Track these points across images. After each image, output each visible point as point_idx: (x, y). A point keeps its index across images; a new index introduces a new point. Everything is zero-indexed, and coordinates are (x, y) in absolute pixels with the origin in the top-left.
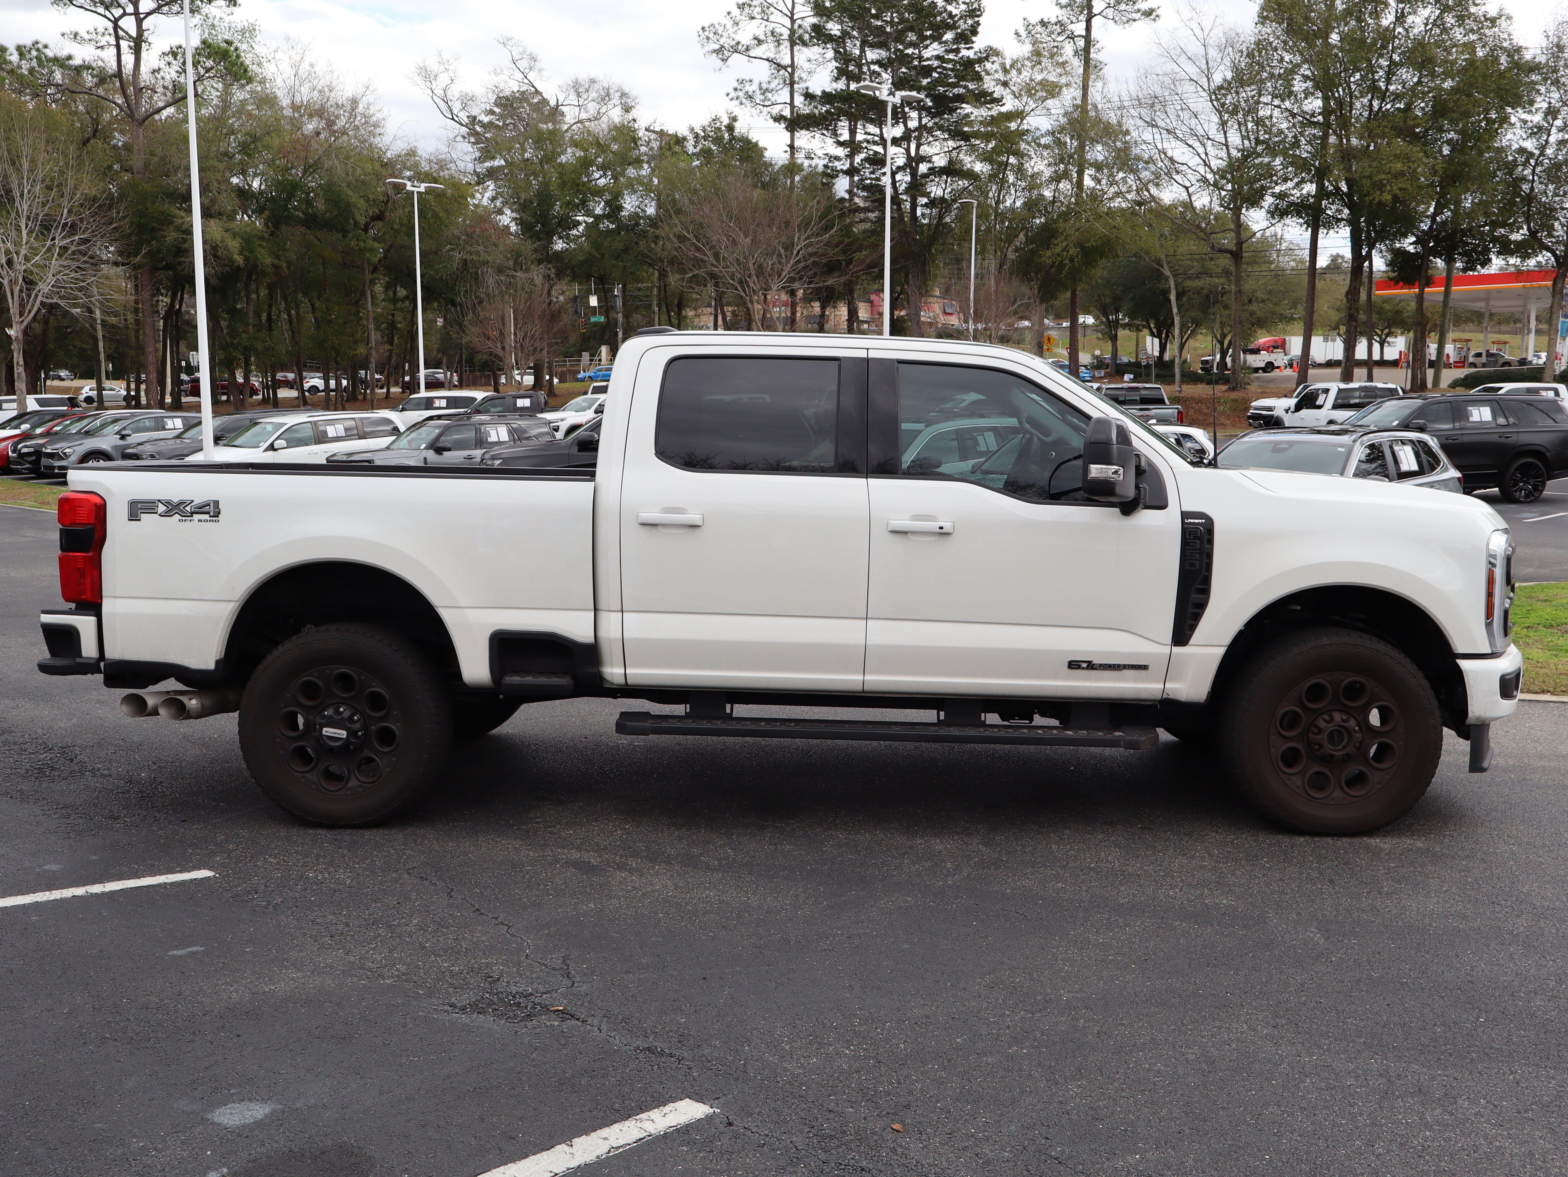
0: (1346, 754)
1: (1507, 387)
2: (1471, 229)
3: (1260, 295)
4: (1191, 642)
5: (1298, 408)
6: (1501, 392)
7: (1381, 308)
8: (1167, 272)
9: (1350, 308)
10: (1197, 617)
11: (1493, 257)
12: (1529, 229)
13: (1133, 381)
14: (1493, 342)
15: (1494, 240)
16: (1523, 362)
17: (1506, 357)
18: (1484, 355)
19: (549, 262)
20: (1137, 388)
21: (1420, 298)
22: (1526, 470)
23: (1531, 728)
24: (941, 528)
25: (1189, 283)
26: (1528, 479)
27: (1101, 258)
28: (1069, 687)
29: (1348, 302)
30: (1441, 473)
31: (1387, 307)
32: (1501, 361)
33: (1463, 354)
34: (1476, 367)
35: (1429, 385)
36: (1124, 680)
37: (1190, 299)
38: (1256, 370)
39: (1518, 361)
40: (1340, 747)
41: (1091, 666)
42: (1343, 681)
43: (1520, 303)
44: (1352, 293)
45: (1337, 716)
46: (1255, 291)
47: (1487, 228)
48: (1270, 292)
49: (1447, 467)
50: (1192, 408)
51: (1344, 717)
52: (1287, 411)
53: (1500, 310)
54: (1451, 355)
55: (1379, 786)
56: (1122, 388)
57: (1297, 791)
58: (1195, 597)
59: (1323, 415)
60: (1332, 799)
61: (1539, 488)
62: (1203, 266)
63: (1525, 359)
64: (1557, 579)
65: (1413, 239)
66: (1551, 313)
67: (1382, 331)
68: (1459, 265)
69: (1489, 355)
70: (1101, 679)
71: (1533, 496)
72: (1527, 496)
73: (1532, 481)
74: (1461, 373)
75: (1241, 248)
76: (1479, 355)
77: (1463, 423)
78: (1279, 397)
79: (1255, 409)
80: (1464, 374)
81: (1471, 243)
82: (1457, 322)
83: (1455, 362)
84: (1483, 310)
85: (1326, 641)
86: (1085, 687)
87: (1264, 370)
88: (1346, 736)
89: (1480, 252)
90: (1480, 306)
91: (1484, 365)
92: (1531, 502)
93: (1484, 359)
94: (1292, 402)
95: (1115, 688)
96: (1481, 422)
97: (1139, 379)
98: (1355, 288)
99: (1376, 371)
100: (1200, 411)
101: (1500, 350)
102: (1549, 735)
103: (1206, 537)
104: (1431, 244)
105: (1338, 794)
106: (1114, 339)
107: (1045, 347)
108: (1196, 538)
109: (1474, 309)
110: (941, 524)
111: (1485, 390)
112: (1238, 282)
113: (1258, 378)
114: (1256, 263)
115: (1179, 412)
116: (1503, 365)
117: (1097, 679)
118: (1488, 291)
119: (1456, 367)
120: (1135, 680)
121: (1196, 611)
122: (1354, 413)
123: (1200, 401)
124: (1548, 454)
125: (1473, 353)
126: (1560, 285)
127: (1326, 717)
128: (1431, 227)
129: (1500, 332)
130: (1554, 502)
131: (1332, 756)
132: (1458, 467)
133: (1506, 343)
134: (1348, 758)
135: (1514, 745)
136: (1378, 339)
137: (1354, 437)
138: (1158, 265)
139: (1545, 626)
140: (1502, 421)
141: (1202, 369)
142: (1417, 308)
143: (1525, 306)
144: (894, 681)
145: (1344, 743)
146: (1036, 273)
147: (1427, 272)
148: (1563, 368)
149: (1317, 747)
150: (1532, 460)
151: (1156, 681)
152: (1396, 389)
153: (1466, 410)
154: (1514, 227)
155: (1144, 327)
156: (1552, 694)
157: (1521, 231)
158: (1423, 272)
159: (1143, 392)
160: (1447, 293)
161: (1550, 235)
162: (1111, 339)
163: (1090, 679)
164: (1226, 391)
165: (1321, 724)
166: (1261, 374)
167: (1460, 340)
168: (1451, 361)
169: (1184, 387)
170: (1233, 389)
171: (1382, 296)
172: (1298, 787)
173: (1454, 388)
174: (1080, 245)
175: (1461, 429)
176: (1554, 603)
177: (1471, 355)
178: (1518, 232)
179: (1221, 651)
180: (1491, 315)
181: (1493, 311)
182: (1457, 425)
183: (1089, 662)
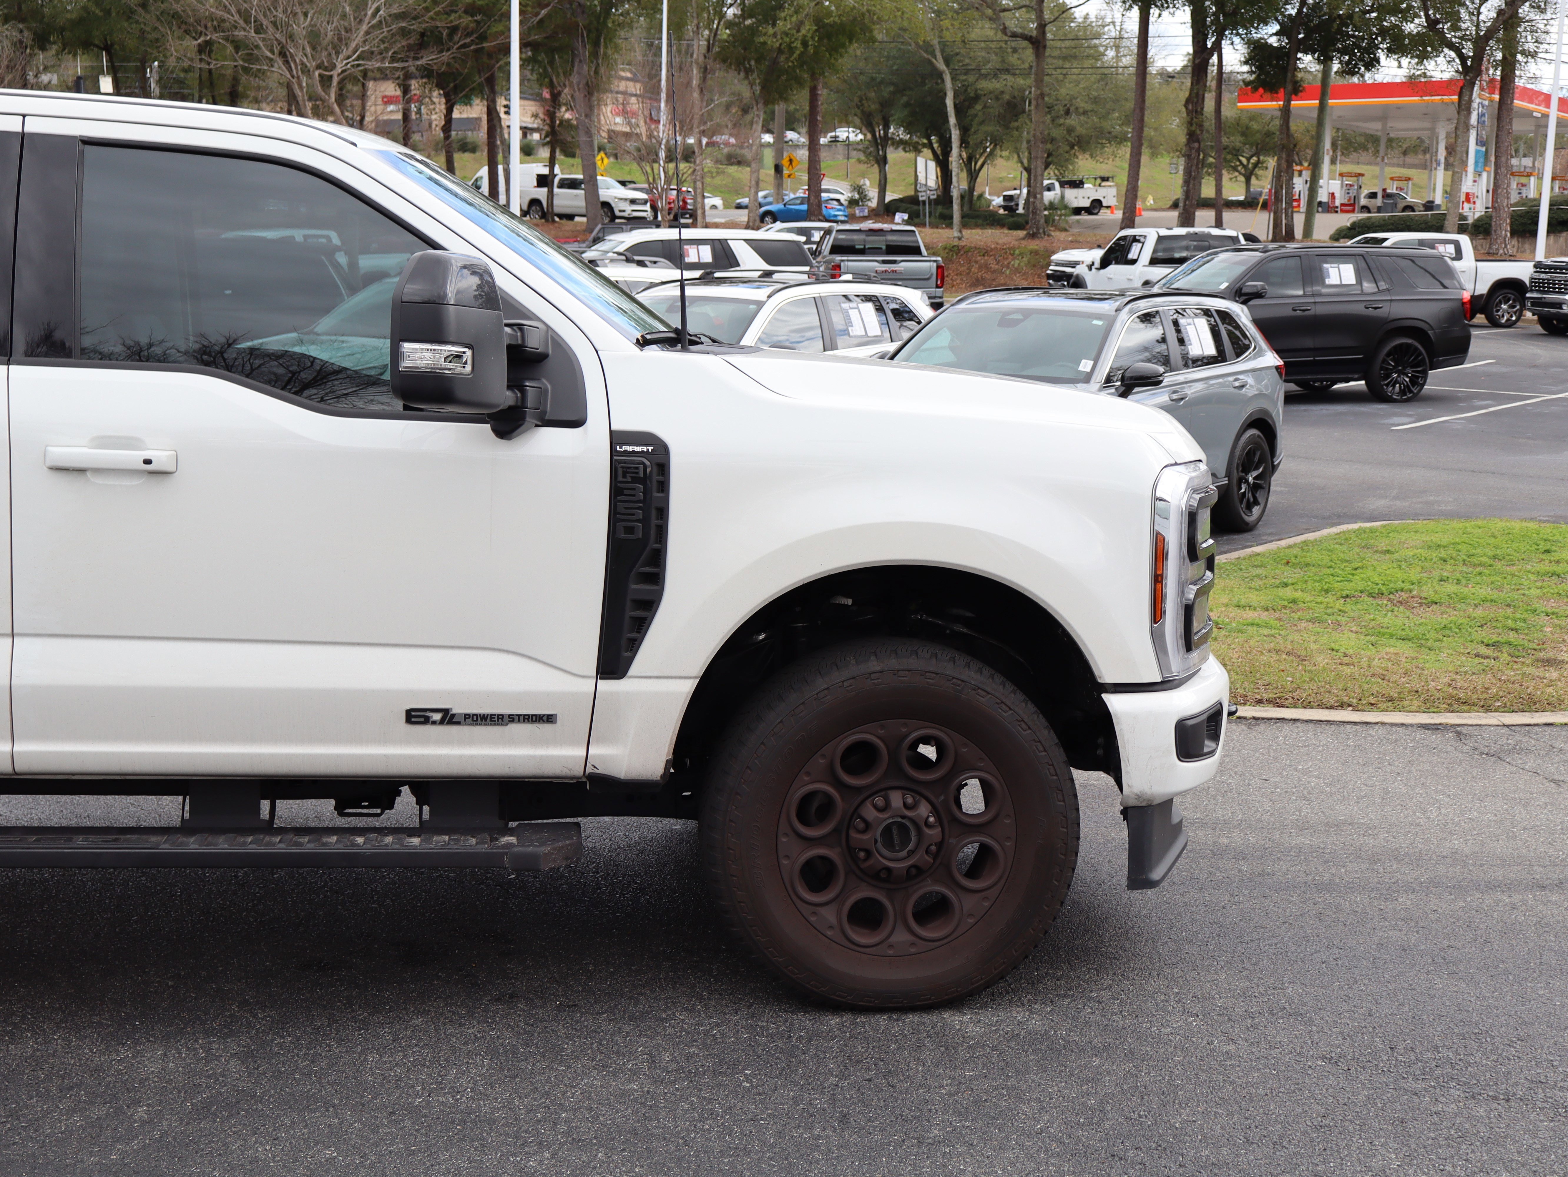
0: (913, 866)
1: (1394, 238)
2: (1350, 16)
3: (1081, 104)
4: (631, 672)
5: (1105, 263)
6: (1385, 244)
7: (1247, 128)
8: (941, 65)
9: (1190, 123)
10: (642, 625)
11: (1381, 55)
12: (1427, 16)
13: (907, 222)
14: (1392, 179)
15: (1383, 32)
16: (1429, 206)
17: (1409, 199)
18: (1380, 196)
19: (23, 20)
20: (881, 230)
21: (1286, 112)
22: (1402, 355)
23: (1305, 772)
24: (148, 462)
25: (985, 85)
26: (1404, 368)
27: (851, 42)
28: (411, 757)
29: (1188, 114)
30: (1250, 359)
31: (1255, 126)
32: (1401, 205)
33: (1353, 193)
34: (1369, 212)
35: (1298, 232)
36: (512, 742)
37: (985, 107)
38: (1078, 211)
39: (1424, 205)
40: (904, 853)
41: (448, 718)
42: (906, 736)
43: (1427, 125)
44: (1194, 103)
45: (896, 799)
46: (1073, 98)
47: (1374, 15)
48: (1096, 100)
49: (1261, 350)
50: (976, 262)
51: (910, 800)
52: (1090, 267)
53: (1402, 134)
54: (1337, 195)
55: (971, 921)
56: (859, 231)
57: (829, 933)
58: (636, 588)
59: (1138, 272)
60: (891, 946)
61: (1418, 380)
62: (1003, 61)
63: (1432, 202)
64: (1415, 516)
65: (1276, 27)
66: (1457, 136)
67: (1248, 160)
68: (1336, 66)
69: (1386, 195)
70: (471, 742)
71: (1411, 392)
72: (1403, 392)
73: (1409, 371)
74: (1346, 220)
75: (1044, 33)
76: (1373, 195)
77: (1317, 288)
78: (1091, 248)
79: (1057, 264)
80: (1351, 221)
81: (1353, 36)
82: (1346, 149)
83: (1342, 205)
84: (1379, 134)
85: (874, 665)
86: (440, 756)
87: (1089, 211)
88: (913, 834)
89: (1365, 48)
90: (1374, 127)
91: (1379, 209)
92: (1408, 400)
93: (1379, 201)
94: (1097, 254)
95: (495, 757)
96: (1341, 286)
97: (916, 220)
98: (1197, 94)
99: (1227, 215)
100: (986, 267)
101: (1401, 189)
102: (1327, 785)
103: (656, 478)
104: (1301, 36)
105: (901, 937)
106: (882, 161)
107: (786, 172)
108: (636, 480)
109: (1368, 132)
110: (147, 455)
111: (1367, 241)
112: (1039, 82)
113: (1078, 221)
114: (1075, 57)
115: (938, 267)
116: (1405, 209)
117: (461, 743)
118: (1386, 106)
119: (1342, 211)
120: (534, 742)
121: (640, 613)
122: (1169, 270)
123: (986, 252)
124: (1430, 333)
125: (1365, 192)
126: (1466, 98)
127: (879, 801)
128: (1300, 11)
129: (1404, 166)
130: (1439, 400)
131: (888, 870)
132: (1279, 352)
133: (1408, 179)
134: (916, 873)
135: (1268, 806)
136: (1243, 171)
137: (1118, 303)
138: (926, 52)
139: (1371, 595)
140: (1368, 286)
141: (1005, 208)
142: (1281, 126)
143: (1433, 130)
144: (72, 753)
145: (911, 846)
146: (758, 61)
147: (1294, 76)
148: (1477, 215)
149: (862, 855)
150: (1409, 341)
151: (573, 743)
152: (1237, 237)
153: (1321, 269)
154: (1407, 15)
155: (924, 146)
156: (1356, 709)
157: (1417, 21)
158: (1289, 75)
159: (891, 238)
160: (1322, 107)
161: (1455, 28)
162: (878, 162)
163: (449, 742)
164: (1023, 239)
165: (869, 813)
166: (1085, 217)
167: (1349, 175)
168: (1338, 203)
169: (966, 233)
170: (1033, 236)
171: (1247, 110)
172: (831, 927)
173: (1337, 240)
174: (818, 21)
175: (1313, 295)
176: (1396, 556)
177: (1363, 196)
178: (1412, 22)
179: (688, 687)
180: (1390, 140)
181: (1392, 135)
182: (1309, 290)
183: (445, 712)
